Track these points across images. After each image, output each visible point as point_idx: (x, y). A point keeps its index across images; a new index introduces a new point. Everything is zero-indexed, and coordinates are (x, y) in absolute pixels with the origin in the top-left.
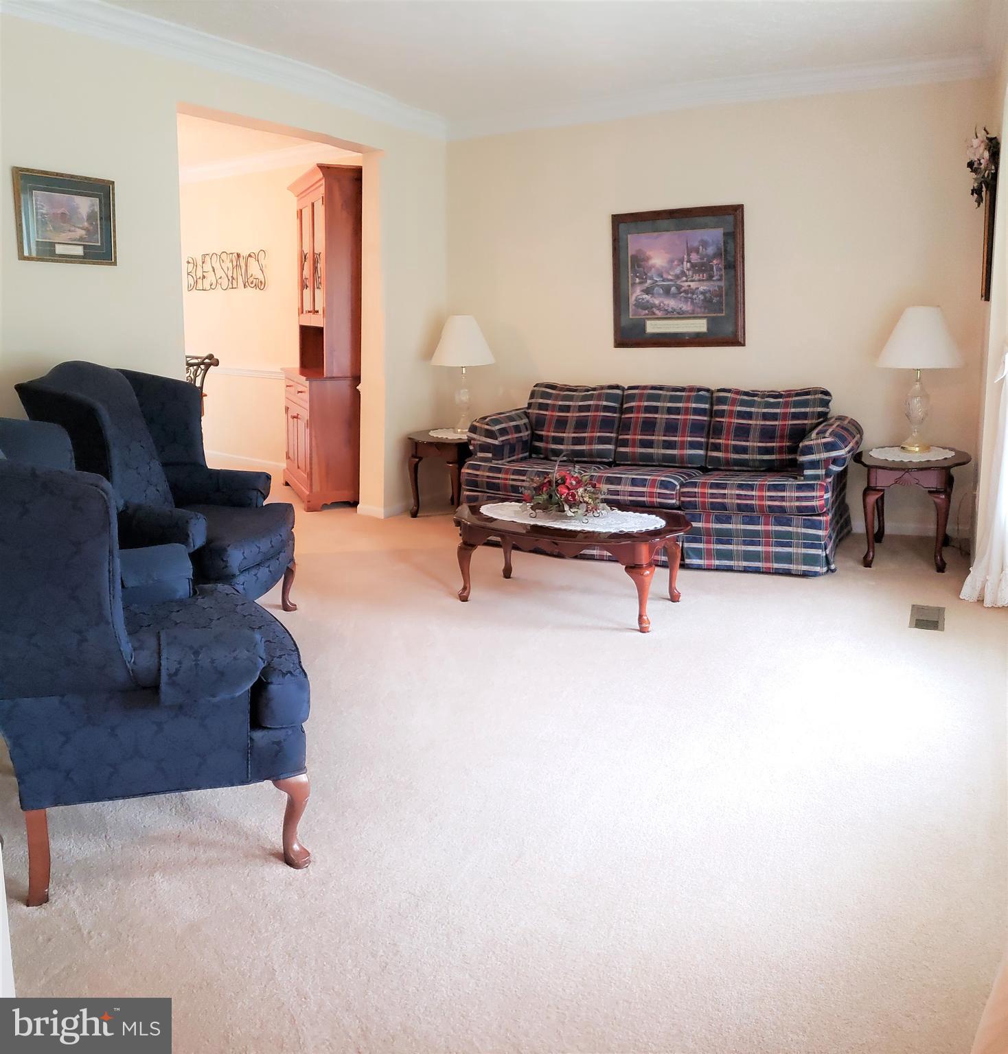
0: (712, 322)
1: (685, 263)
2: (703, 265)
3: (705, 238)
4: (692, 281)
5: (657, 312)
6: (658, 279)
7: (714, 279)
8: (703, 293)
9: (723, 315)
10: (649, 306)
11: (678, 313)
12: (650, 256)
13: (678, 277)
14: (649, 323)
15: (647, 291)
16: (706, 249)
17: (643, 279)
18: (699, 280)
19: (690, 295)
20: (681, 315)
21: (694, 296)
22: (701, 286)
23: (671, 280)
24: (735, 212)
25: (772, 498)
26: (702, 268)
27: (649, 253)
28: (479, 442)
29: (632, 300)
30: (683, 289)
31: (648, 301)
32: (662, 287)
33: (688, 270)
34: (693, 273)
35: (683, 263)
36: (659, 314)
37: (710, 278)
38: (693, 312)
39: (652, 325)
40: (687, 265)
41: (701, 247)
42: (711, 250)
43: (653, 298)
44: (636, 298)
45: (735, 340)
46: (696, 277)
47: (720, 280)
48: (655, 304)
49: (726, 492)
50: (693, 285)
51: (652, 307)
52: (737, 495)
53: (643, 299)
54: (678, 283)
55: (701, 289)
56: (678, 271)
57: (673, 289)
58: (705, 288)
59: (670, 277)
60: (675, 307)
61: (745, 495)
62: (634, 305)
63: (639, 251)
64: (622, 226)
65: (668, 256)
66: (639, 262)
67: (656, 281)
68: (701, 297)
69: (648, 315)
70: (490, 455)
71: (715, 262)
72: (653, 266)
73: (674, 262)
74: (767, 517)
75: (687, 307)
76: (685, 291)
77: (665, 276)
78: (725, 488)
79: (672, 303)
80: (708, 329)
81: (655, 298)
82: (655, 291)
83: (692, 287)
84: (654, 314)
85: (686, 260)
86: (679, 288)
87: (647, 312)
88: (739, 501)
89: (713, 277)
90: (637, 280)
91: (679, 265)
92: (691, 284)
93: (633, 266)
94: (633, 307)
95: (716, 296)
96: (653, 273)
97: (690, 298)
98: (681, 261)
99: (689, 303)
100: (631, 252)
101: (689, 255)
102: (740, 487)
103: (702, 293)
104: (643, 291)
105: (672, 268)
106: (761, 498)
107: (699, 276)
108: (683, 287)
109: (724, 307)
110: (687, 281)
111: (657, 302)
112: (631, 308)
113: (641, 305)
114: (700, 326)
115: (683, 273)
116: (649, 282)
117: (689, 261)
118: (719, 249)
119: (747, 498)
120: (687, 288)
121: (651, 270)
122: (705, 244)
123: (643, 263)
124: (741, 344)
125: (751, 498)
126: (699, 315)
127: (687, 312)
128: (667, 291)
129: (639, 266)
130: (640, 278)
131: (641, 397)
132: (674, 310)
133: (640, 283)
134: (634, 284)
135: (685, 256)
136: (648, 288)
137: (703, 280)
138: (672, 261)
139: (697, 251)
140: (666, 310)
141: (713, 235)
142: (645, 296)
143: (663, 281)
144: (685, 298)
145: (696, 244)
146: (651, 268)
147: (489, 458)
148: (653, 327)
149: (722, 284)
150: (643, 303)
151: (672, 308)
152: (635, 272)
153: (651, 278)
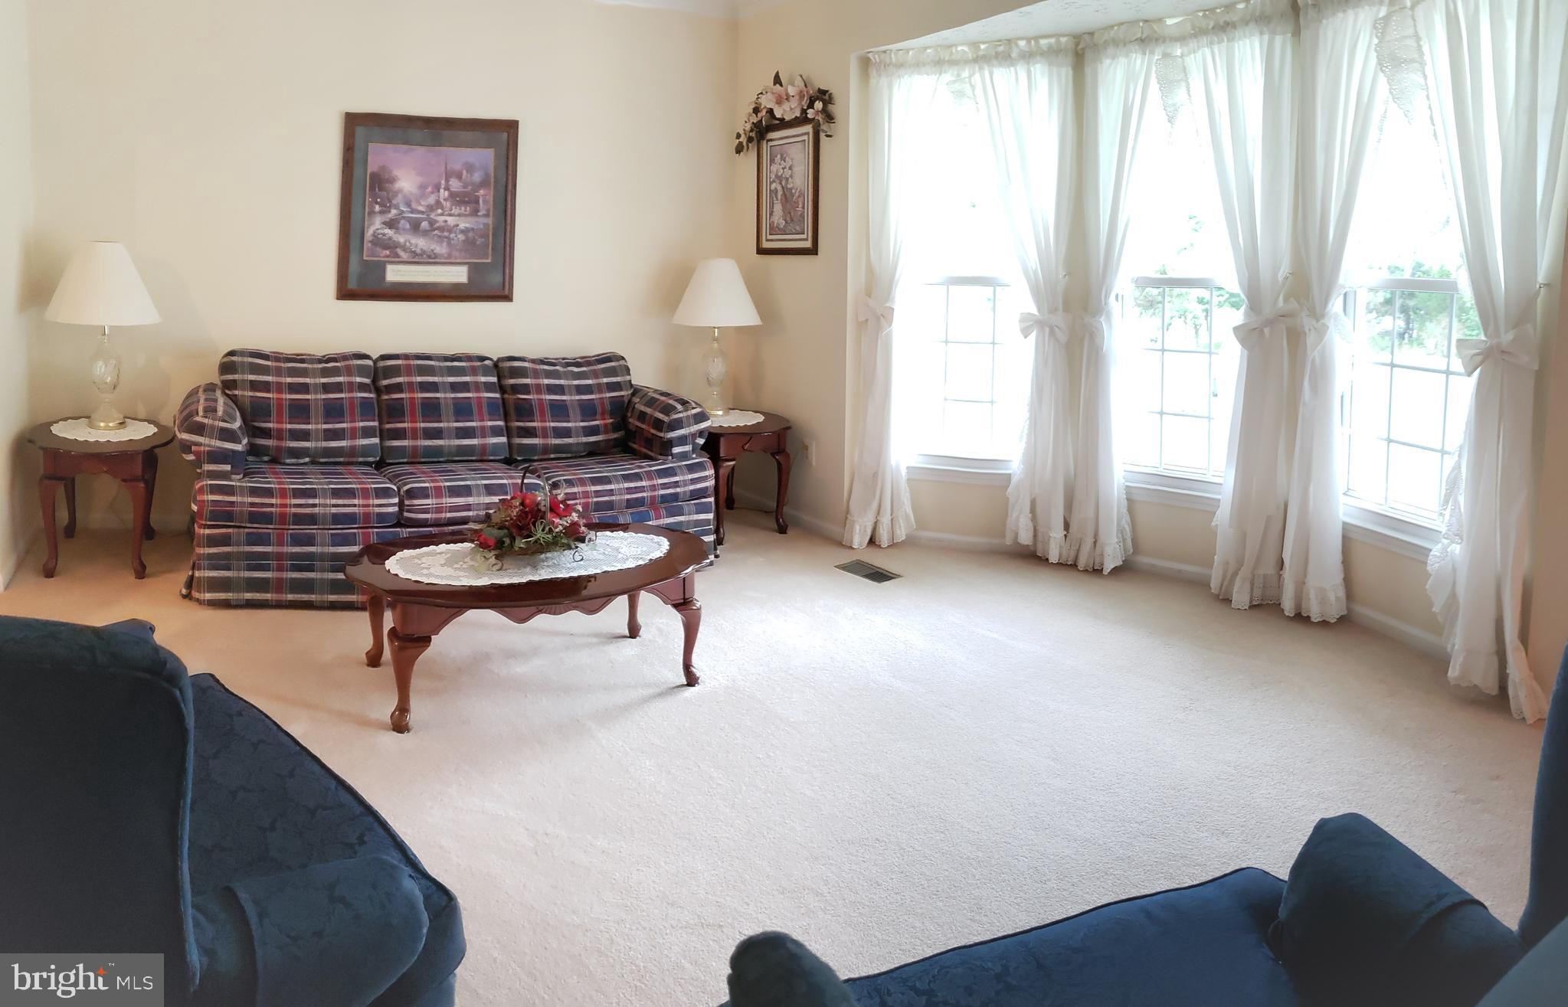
0: (474, 270)
1: (442, 191)
2: (466, 194)
3: (471, 160)
4: (450, 215)
5: (402, 254)
6: (405, 210)
7: (479, 214)
8: (464, 232)
9: (489, 261)
10: (392, 245)
11: (429, 257)
12: (397, 176)
13: (431, 208)
14: (390, 268)
15: (391, 224)
16: (471, 175)
17: (385, 206)
18: (459, 215)
19: (446, 234)
20: (431, 259)
21: (452, 236)
22: (460, 221)
23: (422, 213)
24: (507, 130)
25: (665, 486)
26: (465, 200)
27: (396, 173)
28: (207, 449)
29: (369, 234)
30: (437, 225)
31: (390, 239)
32: (409, 220)
33: (445, 200)
34: (452, 206)
35: (439, 191)
36: (404, 256)
37: (475, 212)
38: (450, 256)
39: (394, 271)
40: (444, 194)
41: (465, 172)
42: (477, 177)
43: (397, 235)
44: (375, 232)
45: (503, 294)
46: (455, 211)
47: (487, 215)
48: (399, 242)
49: (612, 487)
50: (451, 221)
51: (396, 247)
52: (627, 489)
53: (384, 235)
54: (431, 216)
55: (462, 226)
56: (432, 200)
57: (425, 225)
58: (467, 225)
59: (421, 208)
60: (425, 248)
61: (636, 487)
62: (370, 242)
63: (383, 168)
64: (360, 132)
65: (419, 180)
66: (380, 182)
67: (403, 212)
68: (461, 237)
69: (388, 256)
70: (228, 468)
71: (482, 192)
72: (400, 191)
73: (427, 188)
74: (656, 510)
75: (441, 249)
76: (439, 228)
77: (414, 205)
78: (610, 483)
79: (421, 243)
80: (469, 278)
81: (400, 234)
82: (400, 225)
83: (449, 223)
84: (398, 256)
85: (443, 187)
86: (432, 223)
87: (388, 252)
88: (628, 496)
89: (478, 211)
90: (377, 208)
91: (433, 193)
92: (449, 219)
93: (372, 188)
94: (370, 245)
95: (481, 237)
96: (399, 200)
97: (447, 238)
98: (437, 188)
99: (445, 244)
100: (372, 167)
101: (447, 181)
102: (627, 478)
103: (462, 232)
104: (385, 223)
105: (423, 196)
106: (653, 488)
107: (460, 209)
108: (437, 222)
109: (490, 252)
110: (442, 215)
111: (402, 240)
112: (367, 245)
113: (379, 242)
114: (458, 275)
115: (438, 204)
116: (394, 211)
117: (447, 189)
118: (487, 175)
119: (638, 490)
120: (443, 224)
121: (396, 196)
122: (470, 168)
123: (387, 185)
124: (507, 298)
125: (641, 489)
126: (458, 261)
127: (442, 256)
128: (415, 227)
129: (381, 189)
130: (381, 205)
131: (409, 371)
132: (423, 252)
133: (380, 212)
134: (372, 213)
135: (443, 182)
136: (392, 220)
137: (465, 215)
138: (423, 187)
139: (459, 176)
140: (414, 252)
141: (482, 158)
142: (387, 231)
143: (412, 212)
144: (439, 237)
145: (457, 167)
146: (396, 194)
147: (228, 471)
148: (396, 274)
149: (490, 221)
150: (384, 240)
151: (422, 250)
152: (374, 196)
153: (397, 207)
